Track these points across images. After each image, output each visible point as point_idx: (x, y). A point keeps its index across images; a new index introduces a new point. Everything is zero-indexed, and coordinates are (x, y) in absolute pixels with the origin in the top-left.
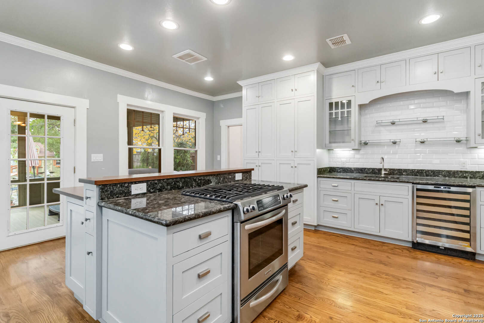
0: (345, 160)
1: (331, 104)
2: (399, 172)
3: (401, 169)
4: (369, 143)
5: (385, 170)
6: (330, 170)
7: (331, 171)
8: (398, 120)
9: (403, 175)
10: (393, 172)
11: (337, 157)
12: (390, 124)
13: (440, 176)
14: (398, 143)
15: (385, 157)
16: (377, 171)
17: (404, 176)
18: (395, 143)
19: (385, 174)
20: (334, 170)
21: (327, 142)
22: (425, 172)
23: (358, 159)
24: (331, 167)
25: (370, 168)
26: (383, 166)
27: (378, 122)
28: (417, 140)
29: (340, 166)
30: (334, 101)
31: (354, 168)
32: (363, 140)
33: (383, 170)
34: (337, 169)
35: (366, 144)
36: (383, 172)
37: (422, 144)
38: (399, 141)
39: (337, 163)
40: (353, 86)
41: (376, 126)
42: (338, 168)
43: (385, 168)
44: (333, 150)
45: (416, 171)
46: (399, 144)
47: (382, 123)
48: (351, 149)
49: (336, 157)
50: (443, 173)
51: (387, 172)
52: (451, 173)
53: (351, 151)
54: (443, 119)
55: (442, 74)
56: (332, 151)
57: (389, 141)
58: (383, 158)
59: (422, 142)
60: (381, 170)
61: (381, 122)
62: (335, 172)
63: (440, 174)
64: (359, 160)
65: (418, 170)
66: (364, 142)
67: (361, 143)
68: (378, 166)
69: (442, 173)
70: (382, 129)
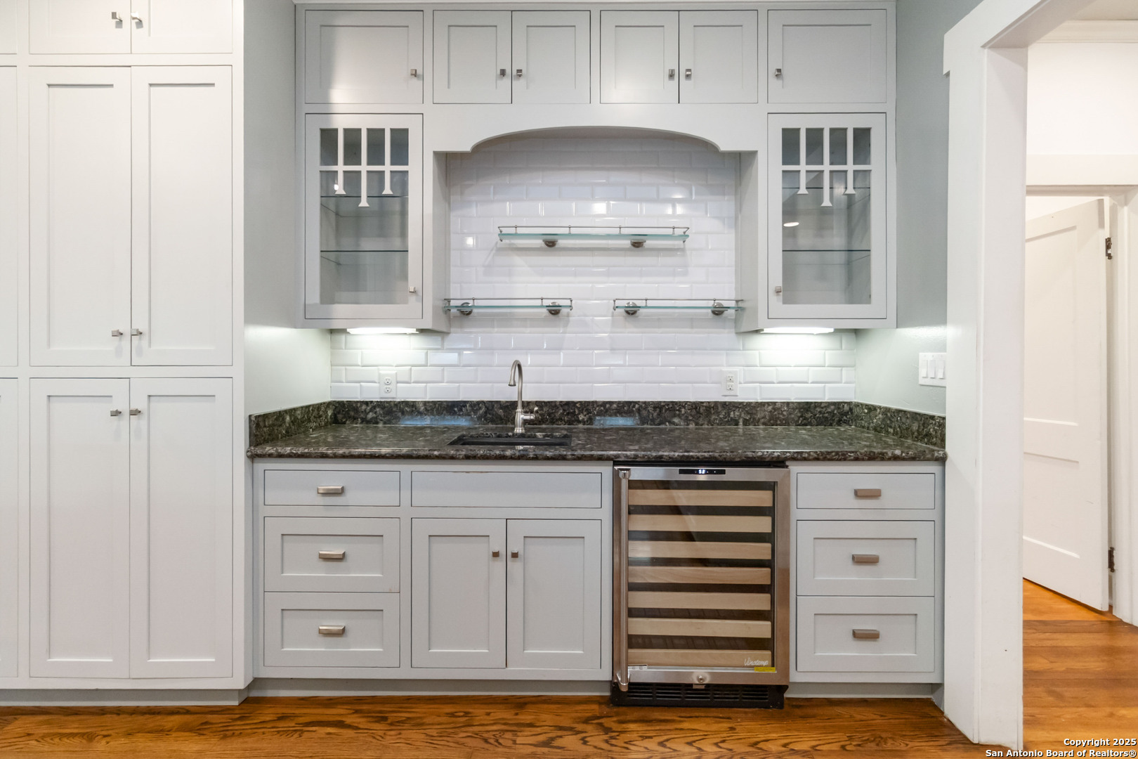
0: (392, 371)
1: (328, 136)
2: (568, 414)
3: (574, 403)
4: (475, 311)
5: (527, 406)
6: (335, 415)
7: (340, 416)
8: (566, 231)
9: (579, 422)
10: (549, 415)
11: (366, 363)
12: (539, 243)
13: (676, 420)
14: (564, 311)
15: (527, 361)
16: (501, 412)
17: (581, 426)
18: (555, 311)
19: (525, 422)
20: (352, 413)
21: (314, 296)
22: (639, 410)
23: (441, 368)
24: (339, 402)
25: (478, 403)
26: (520, 394)
27: (505, 231)
28: (618, 303)
29: (375, 396)
30: (341, 123)
31: (425, 403)
32: (458, 294)
33: (519, 409)
34: (364, 407)
35: (465, 312)
36: (520, 416)
37: (631, 318)
38: (567, 303)
39: (362, 384)
40: (415, 74)
41: (500, 250)
42: (367, 403)
43: (525, 399)
44: (344, 331)
45: (615, 406)
46: (568, 315)
47: (516, 235)
48: (414, 331)
49: (360, 363)
50: (683, 411)
51: (532, 417)
52: (701, 410)
53: (413, 338)
54: (684, 237)
55: (688, 82)
56: (343, 337)
57: (538, 303)
58: (519, 366)
59: (631, 312)
60: (511, 406)
61: (512, 231)
62: (354, 419)
63: (675, 416)
64: (443, 370)
65: (619, 402)
66: (459, 303)
67: (447, 310)
68: (505, 394)
69: (679, 410)
70: (518, 260)
